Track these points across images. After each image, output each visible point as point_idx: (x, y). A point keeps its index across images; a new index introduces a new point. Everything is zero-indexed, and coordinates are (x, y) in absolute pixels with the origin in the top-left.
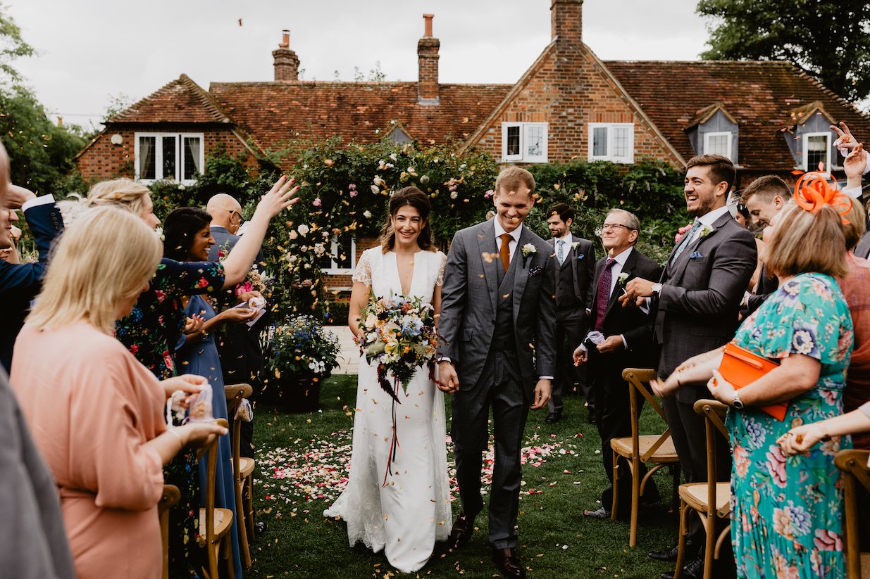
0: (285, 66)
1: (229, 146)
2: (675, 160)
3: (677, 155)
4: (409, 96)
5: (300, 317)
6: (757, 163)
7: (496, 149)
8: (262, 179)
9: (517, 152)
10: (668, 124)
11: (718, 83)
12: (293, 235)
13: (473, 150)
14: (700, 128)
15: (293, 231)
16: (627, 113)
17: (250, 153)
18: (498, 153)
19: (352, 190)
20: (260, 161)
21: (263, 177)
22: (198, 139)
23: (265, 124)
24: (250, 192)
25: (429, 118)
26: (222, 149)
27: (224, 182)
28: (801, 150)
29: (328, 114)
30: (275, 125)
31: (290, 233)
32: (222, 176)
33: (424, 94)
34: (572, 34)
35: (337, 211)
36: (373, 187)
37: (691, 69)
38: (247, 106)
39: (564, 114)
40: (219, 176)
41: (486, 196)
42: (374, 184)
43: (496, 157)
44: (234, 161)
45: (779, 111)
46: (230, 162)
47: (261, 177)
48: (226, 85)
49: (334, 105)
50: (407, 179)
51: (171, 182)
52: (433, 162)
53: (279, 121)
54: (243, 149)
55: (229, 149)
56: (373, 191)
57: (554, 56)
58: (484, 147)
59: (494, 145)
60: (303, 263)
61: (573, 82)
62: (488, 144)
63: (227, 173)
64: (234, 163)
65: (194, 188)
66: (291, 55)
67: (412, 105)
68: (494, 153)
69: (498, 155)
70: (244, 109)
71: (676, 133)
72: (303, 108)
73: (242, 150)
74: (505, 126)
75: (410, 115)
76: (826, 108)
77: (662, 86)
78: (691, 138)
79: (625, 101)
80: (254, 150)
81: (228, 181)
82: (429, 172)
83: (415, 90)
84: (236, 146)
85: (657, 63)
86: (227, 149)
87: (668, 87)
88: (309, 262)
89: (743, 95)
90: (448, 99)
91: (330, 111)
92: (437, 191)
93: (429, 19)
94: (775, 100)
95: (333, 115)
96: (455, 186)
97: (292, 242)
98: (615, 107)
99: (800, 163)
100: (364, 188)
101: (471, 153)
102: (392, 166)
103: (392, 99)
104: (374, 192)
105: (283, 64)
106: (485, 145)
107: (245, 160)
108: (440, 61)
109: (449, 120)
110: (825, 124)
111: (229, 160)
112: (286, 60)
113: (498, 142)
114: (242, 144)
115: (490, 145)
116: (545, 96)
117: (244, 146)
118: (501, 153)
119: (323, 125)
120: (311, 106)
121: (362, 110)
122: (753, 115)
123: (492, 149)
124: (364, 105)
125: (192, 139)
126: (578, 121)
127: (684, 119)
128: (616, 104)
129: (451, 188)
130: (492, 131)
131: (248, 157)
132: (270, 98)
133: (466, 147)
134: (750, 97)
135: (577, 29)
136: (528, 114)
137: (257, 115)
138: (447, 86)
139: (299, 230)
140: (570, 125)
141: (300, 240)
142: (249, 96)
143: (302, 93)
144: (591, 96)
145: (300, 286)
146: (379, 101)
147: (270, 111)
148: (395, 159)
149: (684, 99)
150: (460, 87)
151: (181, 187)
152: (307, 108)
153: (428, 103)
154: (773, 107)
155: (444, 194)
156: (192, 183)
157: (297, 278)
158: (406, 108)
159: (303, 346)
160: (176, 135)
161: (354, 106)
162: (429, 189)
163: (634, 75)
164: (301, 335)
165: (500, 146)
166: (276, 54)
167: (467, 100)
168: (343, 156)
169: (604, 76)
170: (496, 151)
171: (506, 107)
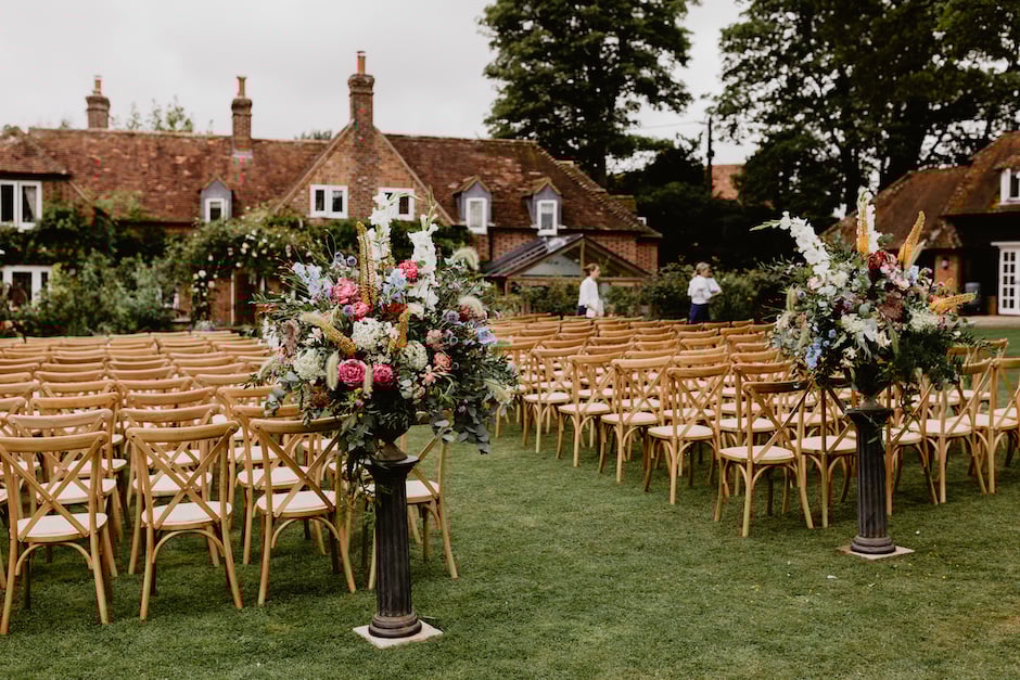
0: (100, 113)
1: (65, 194)
2: (444, 218)
3: (446, 215)
4: (225, 149)
6: (504, 222)
7: (306, 207)
9: (323, 209)
10: (441, 189)
11: (481, 157)
13: (287, 207)
14: (463, 195)
16: (409, 181)
17: (85, 200)
18: (308, 210)
20: (94, 209)
22: (35, 187)
23: (88, 169)
25: (244, 170)
26: (59, 197)
28: (536, 214)
29: (149, 162)
30: (97, 172)
32: (61, 221)
33: (238, 147)
34: (366, 118)
37: (461, 144)
38: (67, 152)
39: (360, 180)
40: (58, 222)
43: (306, 212)
44: (71, 209)
45: (524, 182)
46: (68, 209)
48: (44, 131)
49: (153, 155)
51: (10, 225)
53: (101, 168)
55: (66, 197)
57: (352, 135)
58: (296, 205)
59: (305, 203)
61: (367, 155)
62: (299, 202)
63: (65, 219)
65: (34, 232)
66: (105, 102)
67: (227, 157)
68: (304, 210)
70: (64, 155)
71: (448, 197)
72: (124, 156)
73: (78, 198)
74: (314, 188)
75: (225, 167)
76: (553, 182)
77: (438, 158)
78: (458, 201)
79: (407, 172)
80: (90, 199)
81: (67, 226)
83: (230, 143)
84: (72, 194)
85: (435, 138)
86: (64, 197)
87: (442, 159)
89: (499, 167)
90: (260, 153)
91: (150, 160)
93: (242, 80)
94: (522, 172)
95: (154, 164)
98: (399, 176)
99: (536, 223)
101: (286, 209)
103: (208, 151)
105: (97, 110)
106: (297, 203)
107: (81, 207)
108: (252, 118)
109: (262, 173)
110: (552, 195)
111: (67, 207)
112: (100, 106)
113: (308, 201)
115: (301, 203)
116: (345, 165)
118: (310, 210)
119: (144, 173)
120: (131, 154)
121: (180, 160)
122: (505, 184)
123: (303, 206)
124: (182, 155)
125: (29, 187)
126: (371, 186)
127: (453, 186)
128: (400, 174)
130: (303, 192)
131: (84, 204)
132: (90, 145)
133: (282, 204)
134: (504, 169)
135: (369, 114)
136: (332, 179)
137: (79, 162)
138: (259, 141)
140: (365, 189)
142: (69, 142)
143: (122, 142)
144: (381, 167)
146: (197, 152)
147: (92, 159)
149: (454, 169)
150: (270, 142)
151: (21, 231)
152: (128, 157)
153: (242, 156)
154: (520, 178)
156: (29, 226)
158: (222, 160)
160: (14, 183)
161: (173, 156)
163: (416, 147)
165: (310, 204)
166: (90, 100)
167: (278, 155)
169: (391, 152)
171: (314, 173)
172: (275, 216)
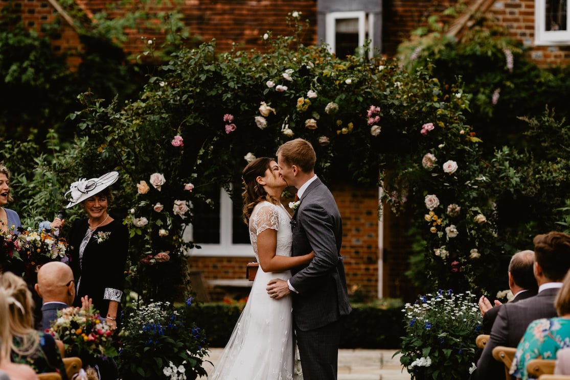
1: (27, 9)
5: (152, 305)
7: (525, 20)
8: (100, 107)
9: (563, 27)
12: (142, 187)
13: (480, 22)
15: (143, 183)
17: (66, 24)
18: (527, 27)
19: (227, 122)
20: (83, 39)
21: (101, 105)
24: (83, 126)
26: (14, 16)
27: (17, 79)
31: (138, 185)
32: (14, 67)
35: (206, 153)
36: (258, 118)
40: (8, 68)
41: (423, 131)
42: (259, 114)
43: (524, 35)
44: (35, 39)
46: (28, 41)
47: (97, 104)
50: (306, 107)
52: (344, 83)
54: (54, 15)
55: (27, 15)
56: (258, 124)
58: (500, 17)
59: (521, 13)
60: (156, 229)
62: (508, 10)
63: (22, 63)
64: (36, 43)
68: (519, 28)
69: (528, 32)
73: (52, 18)
80: (74, 17)
81: (24, 77)
82: (339, 97)
84: (39, 9)
86: (23, 16)
88: (165, 227)
92: (351, 125)
96: (377, 118)
97: (143, 197)
100: (246, 119)
101: (477, 28)
102: (285, 88)
104: (259, 126)
106: (503, 13)
107: (56, 35)
111: (28, 35)
113: (527, 6)
114: (52, 6)
115: (512, 13)
117: (56, 11)
118: (532, 28)
123: (517, 20)
129: (371, 121)
131: (63, 31)
133: (467, 17)
139: (152, 181)
141: (153, 194)
145: (152, 261)
148: (290, 79)
155: (360, 130)
157: (148, 249)
159: (155, 343)
162: (339, 122)
164: (153, 328)
165: (532, 14)
168: (215, 73)
170: (522, 24)
172: (449, 45)
